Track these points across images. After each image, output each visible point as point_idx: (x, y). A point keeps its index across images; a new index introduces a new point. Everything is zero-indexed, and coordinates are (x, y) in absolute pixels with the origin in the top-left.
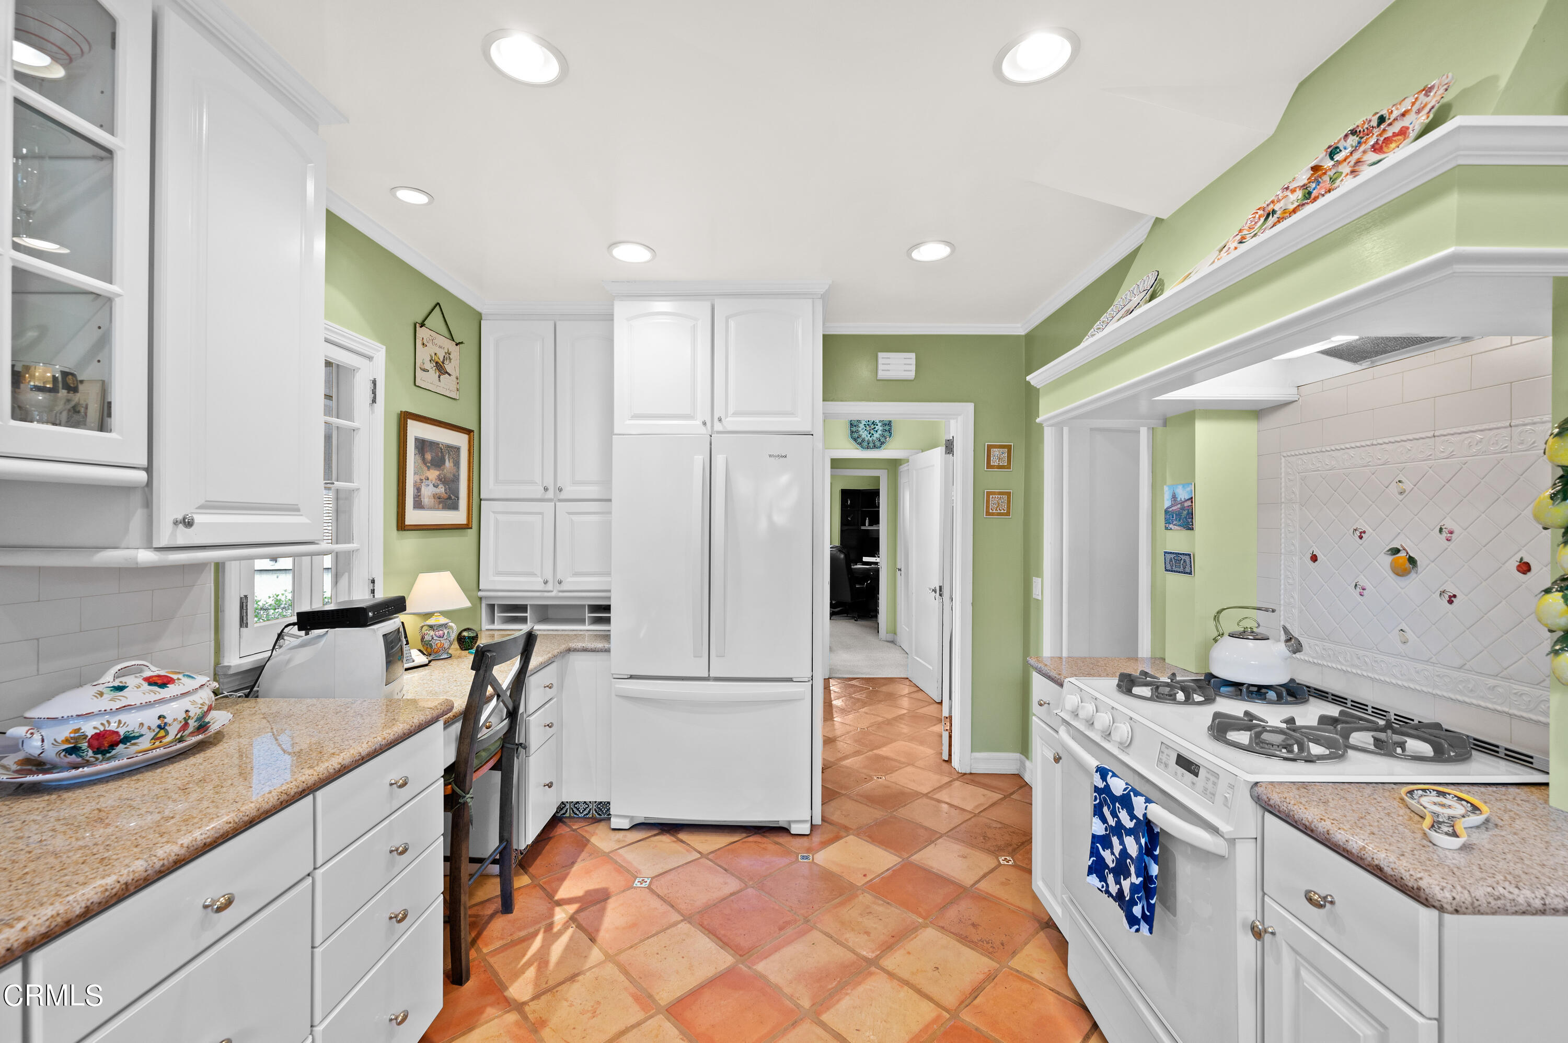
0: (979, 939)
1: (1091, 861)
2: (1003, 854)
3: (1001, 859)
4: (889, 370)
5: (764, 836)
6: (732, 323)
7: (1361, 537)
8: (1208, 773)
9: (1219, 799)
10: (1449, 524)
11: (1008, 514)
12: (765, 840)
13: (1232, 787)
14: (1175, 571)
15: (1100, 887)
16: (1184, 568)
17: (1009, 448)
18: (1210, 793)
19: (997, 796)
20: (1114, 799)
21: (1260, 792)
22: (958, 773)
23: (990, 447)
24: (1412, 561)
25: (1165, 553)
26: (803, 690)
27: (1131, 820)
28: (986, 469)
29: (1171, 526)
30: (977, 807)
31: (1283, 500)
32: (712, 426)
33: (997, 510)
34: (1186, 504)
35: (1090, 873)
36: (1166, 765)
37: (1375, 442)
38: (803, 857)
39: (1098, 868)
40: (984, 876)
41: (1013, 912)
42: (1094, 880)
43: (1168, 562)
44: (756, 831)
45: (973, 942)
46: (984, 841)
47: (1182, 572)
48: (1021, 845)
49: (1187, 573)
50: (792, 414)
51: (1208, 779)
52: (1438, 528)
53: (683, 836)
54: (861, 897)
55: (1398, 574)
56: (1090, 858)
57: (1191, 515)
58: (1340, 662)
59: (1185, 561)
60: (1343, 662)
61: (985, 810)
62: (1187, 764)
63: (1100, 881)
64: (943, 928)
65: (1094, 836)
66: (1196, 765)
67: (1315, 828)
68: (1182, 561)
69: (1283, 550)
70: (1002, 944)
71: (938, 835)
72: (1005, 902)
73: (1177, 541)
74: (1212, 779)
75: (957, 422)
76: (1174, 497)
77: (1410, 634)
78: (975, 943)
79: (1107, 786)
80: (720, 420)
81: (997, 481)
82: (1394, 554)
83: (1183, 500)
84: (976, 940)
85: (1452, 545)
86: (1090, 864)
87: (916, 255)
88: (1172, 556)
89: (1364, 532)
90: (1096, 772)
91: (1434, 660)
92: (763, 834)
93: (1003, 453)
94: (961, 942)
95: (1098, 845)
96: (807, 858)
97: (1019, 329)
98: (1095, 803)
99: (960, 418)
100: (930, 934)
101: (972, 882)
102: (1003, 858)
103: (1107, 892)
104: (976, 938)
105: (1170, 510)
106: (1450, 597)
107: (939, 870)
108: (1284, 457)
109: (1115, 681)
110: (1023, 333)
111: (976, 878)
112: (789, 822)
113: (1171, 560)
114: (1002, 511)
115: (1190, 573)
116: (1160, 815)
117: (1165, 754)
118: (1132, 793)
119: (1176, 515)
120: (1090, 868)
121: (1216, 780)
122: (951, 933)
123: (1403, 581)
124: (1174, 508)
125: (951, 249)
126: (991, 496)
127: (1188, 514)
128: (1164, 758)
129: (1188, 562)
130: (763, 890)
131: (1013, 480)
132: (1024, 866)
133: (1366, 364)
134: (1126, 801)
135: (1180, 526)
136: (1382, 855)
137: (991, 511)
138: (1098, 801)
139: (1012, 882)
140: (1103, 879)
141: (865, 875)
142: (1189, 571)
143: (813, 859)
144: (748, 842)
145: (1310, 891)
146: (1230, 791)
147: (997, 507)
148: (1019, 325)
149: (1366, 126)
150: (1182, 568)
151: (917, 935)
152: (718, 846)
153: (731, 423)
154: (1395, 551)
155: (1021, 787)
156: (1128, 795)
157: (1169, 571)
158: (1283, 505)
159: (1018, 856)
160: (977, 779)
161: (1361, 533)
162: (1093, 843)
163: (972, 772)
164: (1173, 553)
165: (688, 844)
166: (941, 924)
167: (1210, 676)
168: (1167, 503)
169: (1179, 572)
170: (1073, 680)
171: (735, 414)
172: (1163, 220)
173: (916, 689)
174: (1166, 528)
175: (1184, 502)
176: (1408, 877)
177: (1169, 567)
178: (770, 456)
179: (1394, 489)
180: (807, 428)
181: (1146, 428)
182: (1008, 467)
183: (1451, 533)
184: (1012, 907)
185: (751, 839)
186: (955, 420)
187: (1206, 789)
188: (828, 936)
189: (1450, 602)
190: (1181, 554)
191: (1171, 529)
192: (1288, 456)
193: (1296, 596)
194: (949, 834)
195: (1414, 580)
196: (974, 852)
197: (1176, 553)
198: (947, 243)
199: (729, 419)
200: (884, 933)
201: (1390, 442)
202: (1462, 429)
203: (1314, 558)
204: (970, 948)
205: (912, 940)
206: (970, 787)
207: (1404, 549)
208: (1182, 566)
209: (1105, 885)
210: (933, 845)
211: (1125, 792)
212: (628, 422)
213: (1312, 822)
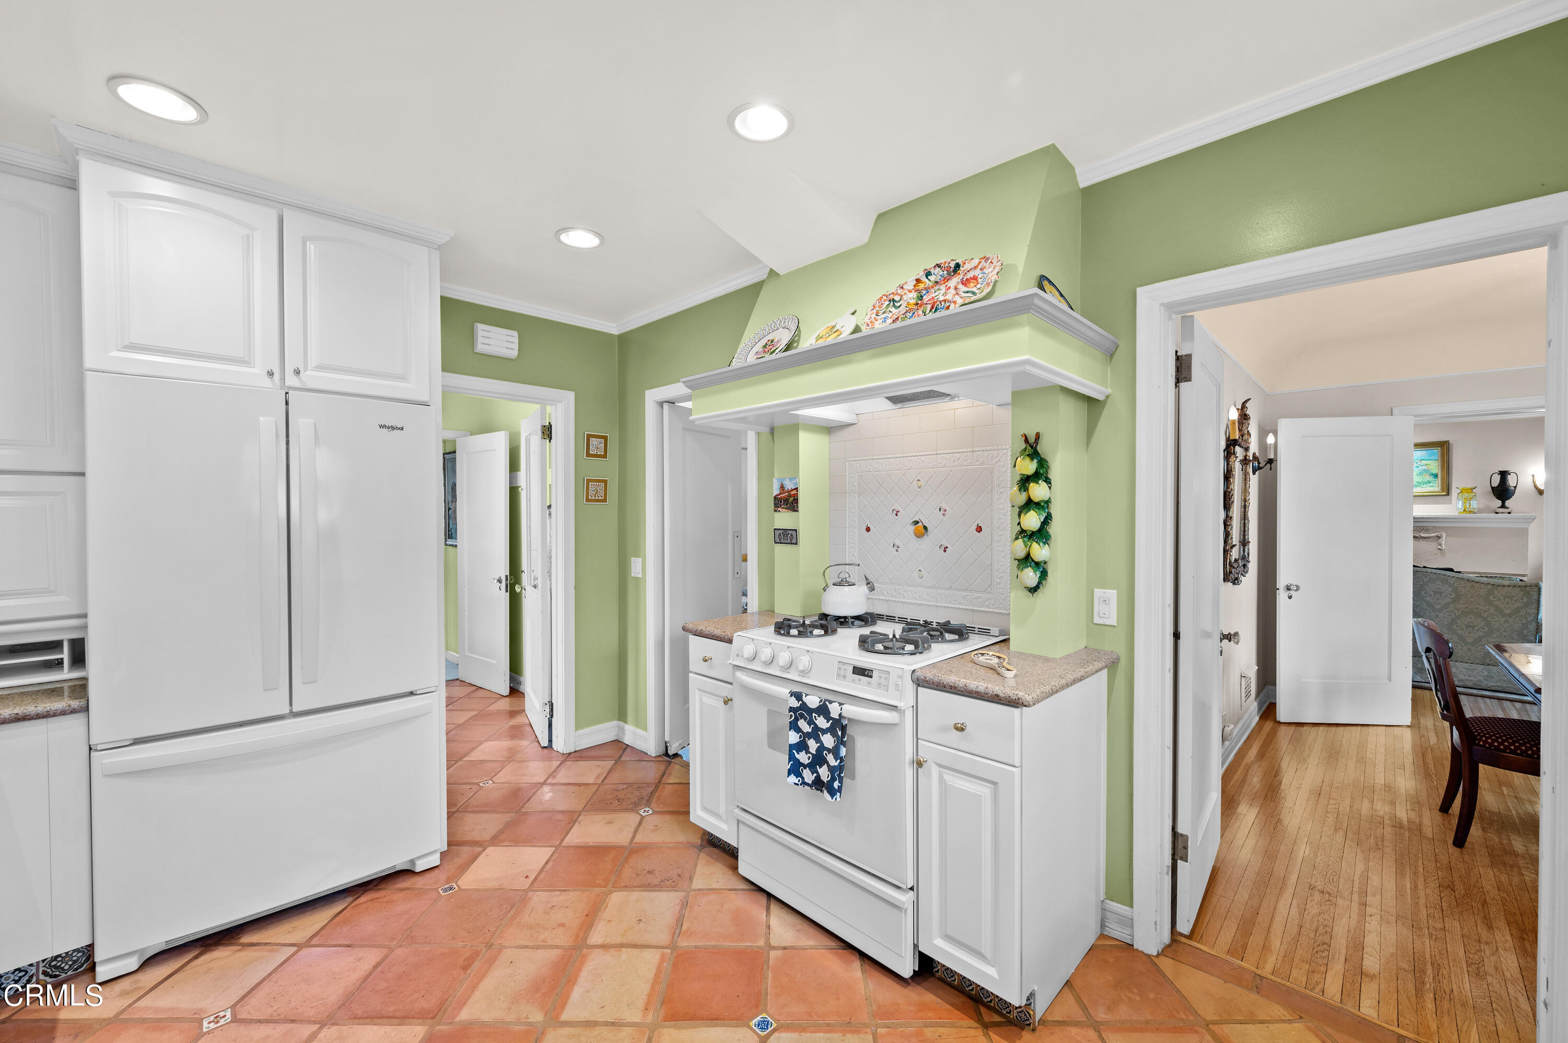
0: (660, 881)
1: (790, 765)
2: (641, 807)
3: (641, 812)
4: (489, 345)
5: (380, 889)
6: (311, 248)
7: (897, 515)
8: (880, 673)
9: (892, 687)
10: (944, 506)
11: (605, 500)
12: (382, 893)
13: (901, 677)
14: (783, 543)
15: (797, 782)
16: (791, 540)
17: (605, 438)
18: (883, 685)
19: (610, 763)
20: (810, 711)
21: (919, 675)
22: (563, 754)
23: (589, 436)
24: (925, 528)
25: (775, 529)
26: (431, 701)
27: (828, 722)
28: (585, 457)
29: (779, 509)
30: (598, 777)
31: (847, 491)
32: (283, 379)
33: (595, 497)
34: (792, 493)
35: (789, 774)
36: (844, 677)
37: (904, 455)
38: (445, 890)
39: (795, 769)
40: (636, 831)
41: (674, 848)
42: (793, 779)
43: (777, 537)
44: (364, 888)
45: (656, 885)
46: (619, 803)
47: (789, 543)
48: (650, 796)
49: (794, 544)
50: (402, 378)
51: (880, 677)
52: (939, 508)
53: (246, 939)
54: (535, 898)
55: (918, 537)
56: (789, 763)
57: (796, 500)
58: (884, 595)
59: (792, 535)
60: (886, 594)
61: (605, 777)
62: (860, 671)
63: (797, 778)
64: (626, 887)
65: (790, 746)
66: (869, 670)
67: (957, 686)
68: (789, 535)
69: (847, 525)
70: (679, 876)
71: (577, 814)
72: (663, 843)
73: (784, 519)
74: (884, 676)
75: (556, 408)
76: (782, 487)
77: (924, 573)
78: (659, 886)
79: (804, 704)
80: (297, 372)
81: (597, 469)
82: (916, 525)
83: (790, 489)
84: (658, 883)
85: (946, 518)
86: (789, 768)
87: (564, 238)
88: (781, 532)
89: (899, 511)
90: (791, 696)
91: (936, 586)
92: (376, 888)
93: (600, 443)
94: (648, 891)
95: (794, 751)
96: (451, 888)
97: (614, 328)
98: (790, 720)
99: (560, 406)
100: (616, 898)
101: (629, 840)
102: (643, 811)
103: (804, 783)
104: (656, 881)
105: (779, 497)
106: (945, 548)
107: (595, 842)
108: (848, 461)
109: (772, 628)
110: (616, 333)
111: (630, 835)
112: (412, 862)
113: (780, 535)
114: (600, 498)
115: (796, 544)
116: (851, 710)
117: (843, 669)
118: (827, 703)
119: (784, 501)
120: (789, 770)
121: (887, 676)
122: (636, 887)
123: (920, 541)
124: (782, 496)
125: (600, 242)
126: (590, 484)
127: (794, 500)
128: (842, 672)
129: (794, 536)
130: (416, 943)
131: (608, 469)
132: (662, 810)
133: (899, 405)
134: (823, 710)
135: (787, 509)
136: (997, 688)
137: (590, 498)
138: (793, 718)
139: (660, 826)
140: (799, 775)
141: (527, 877)
142: (795, 542)
143: (459, 887)
144: (361, 904)
145: (956, 724)
146: (900, 680)
147: (596, 494)
148: (614, 325)
149: (947, 265)
150: (789, 540)
151: (607, 904)
152: (317, 927)
153: (311, 378)
154: (916, 523)
155: (625, 750)
156: (825, 705)
157: (778, 543)
158: (847, 494)
159: (653, 805)
160: (584, 754)
161: (897, 512)
162: (790, 751)
163: (576, 750)
164: (782, 529)
165: (266, 944)
166: (623, 885)
167: (824, 616)
168: (776, 491)
169: (787, 543)
170: (739, 633)
171: (319, 368)
172: (778, 274)
173: (474, 688)
174: (775, 511)
175: (791, 491)
176: (1012, 695)
177: (778, 540)
178: (381, 426)
179: (915, 484)
180: (424, 398)
181: (754, 432)
182: (605, 456)
183: (945, 511)
184: (671, 845)
185: (363, 899)
186: (555, 407)
187: (880, 684)
188: (522, 948)
189: (945, 551)
190: (789, 530)
191: (779, 511)
192: (850, 461)
193: (856, 556)
194: (587, 808)
195: (926, 540)
196: (617, 815)
197: (784, 529)
198: (598, 234)
199: (308, 373)
200: (577, 918)
201: (913, 456)
202: (950, 451)
203: (868, 529)
204: (657, 891)
205: (605, 910)
206: (582, 763)
207: (921, 521)
208: (789, 539)
209: (801, 779)
210: (577, 824)
211: (821, 704)
212: (115, 353)
213: (955, 683)
